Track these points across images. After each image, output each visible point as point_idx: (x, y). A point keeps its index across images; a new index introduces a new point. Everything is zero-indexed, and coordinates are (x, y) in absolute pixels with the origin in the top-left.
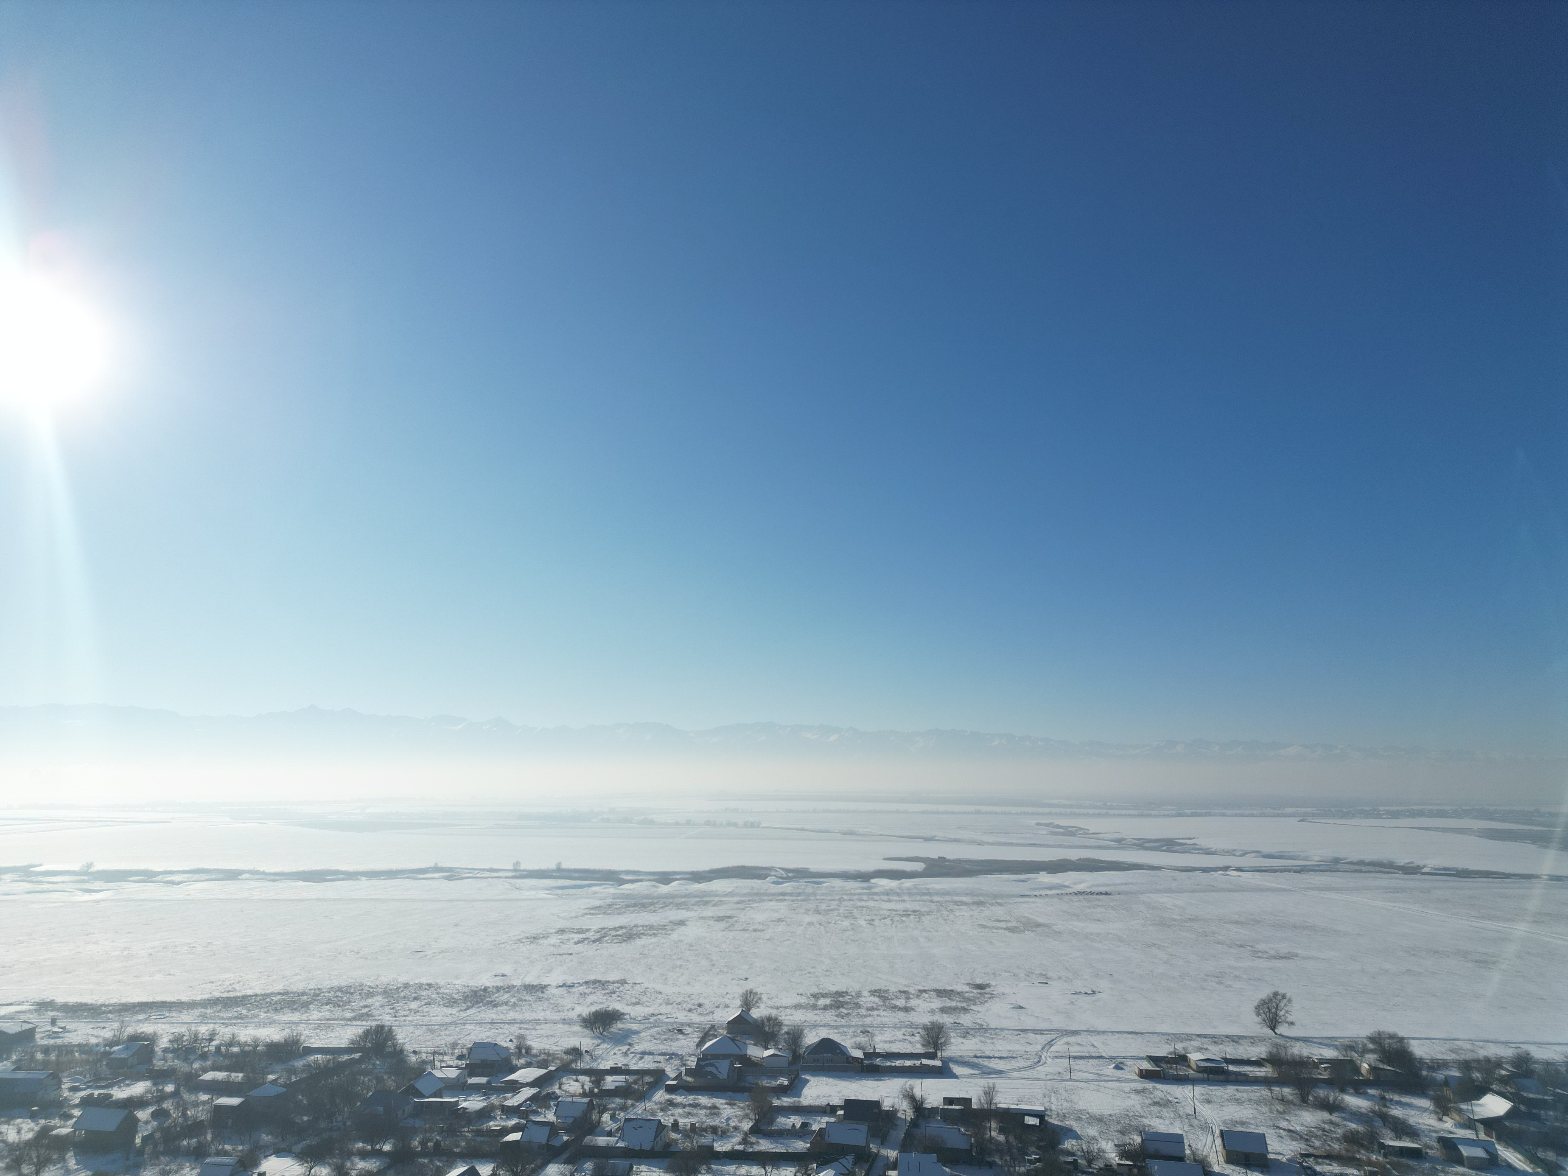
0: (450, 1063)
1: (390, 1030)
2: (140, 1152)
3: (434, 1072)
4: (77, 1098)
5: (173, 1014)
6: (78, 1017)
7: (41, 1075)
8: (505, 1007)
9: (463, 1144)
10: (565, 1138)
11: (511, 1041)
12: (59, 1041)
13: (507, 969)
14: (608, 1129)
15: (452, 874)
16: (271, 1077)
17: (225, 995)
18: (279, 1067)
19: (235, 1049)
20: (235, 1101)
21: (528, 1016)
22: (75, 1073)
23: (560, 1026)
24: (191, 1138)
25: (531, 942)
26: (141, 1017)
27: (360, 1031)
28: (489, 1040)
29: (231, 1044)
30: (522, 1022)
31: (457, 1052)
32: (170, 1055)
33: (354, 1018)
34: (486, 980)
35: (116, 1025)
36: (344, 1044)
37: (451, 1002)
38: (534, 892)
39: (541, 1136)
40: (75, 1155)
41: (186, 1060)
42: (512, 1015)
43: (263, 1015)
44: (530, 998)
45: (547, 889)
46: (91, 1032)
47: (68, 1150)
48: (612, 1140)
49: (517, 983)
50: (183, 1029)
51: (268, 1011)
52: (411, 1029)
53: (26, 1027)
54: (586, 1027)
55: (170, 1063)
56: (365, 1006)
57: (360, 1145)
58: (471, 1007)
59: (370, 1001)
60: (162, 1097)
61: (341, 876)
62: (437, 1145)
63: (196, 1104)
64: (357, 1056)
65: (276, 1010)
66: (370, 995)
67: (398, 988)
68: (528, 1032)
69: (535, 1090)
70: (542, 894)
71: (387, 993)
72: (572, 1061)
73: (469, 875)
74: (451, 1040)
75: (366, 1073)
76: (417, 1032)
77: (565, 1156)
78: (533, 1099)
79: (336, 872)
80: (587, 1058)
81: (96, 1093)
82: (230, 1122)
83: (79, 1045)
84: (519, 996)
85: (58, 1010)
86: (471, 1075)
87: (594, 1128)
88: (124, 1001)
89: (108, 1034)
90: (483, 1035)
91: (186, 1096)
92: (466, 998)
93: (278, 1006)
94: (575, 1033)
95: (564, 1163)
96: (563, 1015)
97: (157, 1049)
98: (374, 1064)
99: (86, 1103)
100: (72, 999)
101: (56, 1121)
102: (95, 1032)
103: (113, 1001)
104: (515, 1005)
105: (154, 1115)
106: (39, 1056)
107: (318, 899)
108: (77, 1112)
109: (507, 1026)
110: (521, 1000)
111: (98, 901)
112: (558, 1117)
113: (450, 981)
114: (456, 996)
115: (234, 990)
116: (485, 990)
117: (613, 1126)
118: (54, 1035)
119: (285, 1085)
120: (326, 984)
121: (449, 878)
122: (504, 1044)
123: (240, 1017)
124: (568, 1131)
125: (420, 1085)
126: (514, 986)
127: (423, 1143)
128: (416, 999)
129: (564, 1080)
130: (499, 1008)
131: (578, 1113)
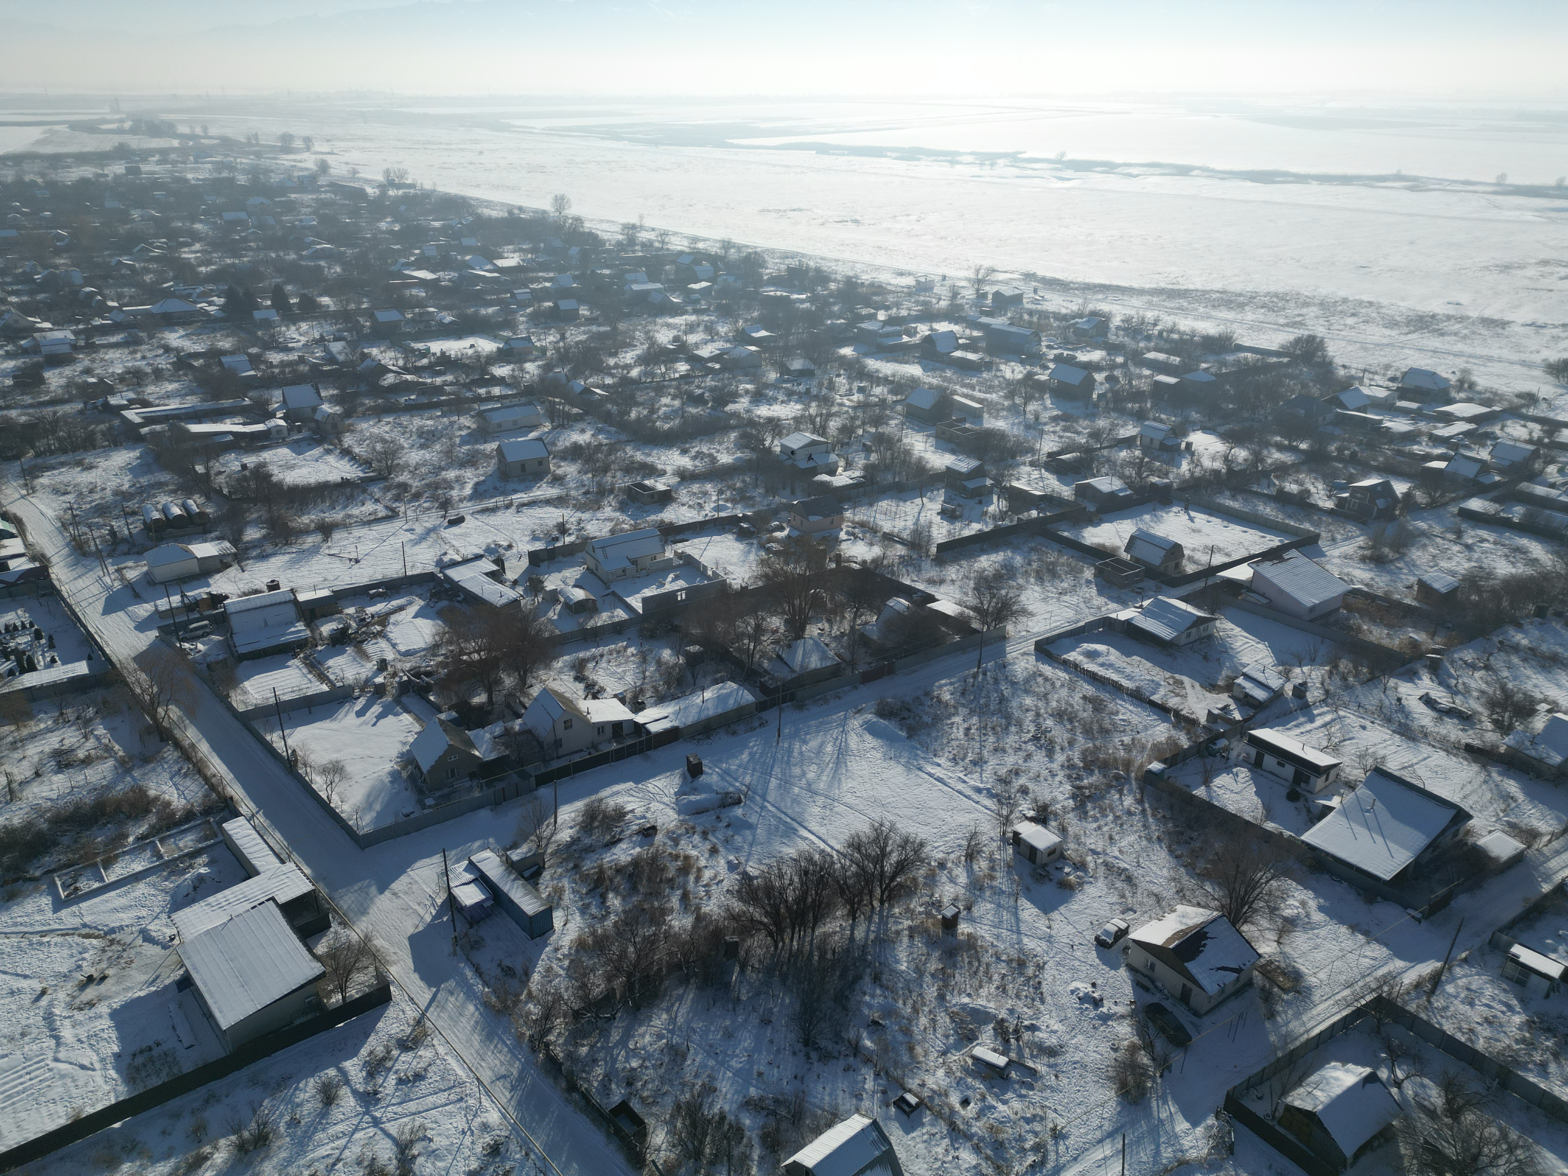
0: (1381, 383)
1: (1322, 341)
2: (1096, 405)
3: (1361, 388)
4: (1052, 354)
5: (1126, 298)
6: (1053, 290)
7: (1027, 332)
8: (1454, 338)
9: (1381, 459)
10: (1497, 478)
11: (1453, 373)
12: (1039, 307)
13: (1464, 298)
14: (1552, 480)
15: (1416, 185)
16: (1204, 365)
17: (1170, 287)
18: (1212, 358)
19: (1175, 336)
20: (1172, 380)
21: (1479, 351)
22: (1051, 335)
23: (1518, 367)
24: (1134, 403)
25: (1501, 271)
26: (1100, 296)
27: (1291, 338)
28: (1428, 368)
29: (1172, 331)
30: (1470, 356)
31: (1390, 374)
32: (1122, 333)
33: (1287, 325)
34: (1436, 307)
35: (1080, 301)
36: (1274, 347)
37: (1392, 324)
38: (1517, 213)
39: (1470, 471)
40: (1051, 397)
41: (1134, 338)
42: (1460, 347)
43: (1201, 310)
44: (1486, 333)
45: (1537, 210)
46: (1062, 303)
47: (1045, 393)
48: (1554, 493)
49: (1474, 314)
50: (1132, 312)
51: (1206, 307)
52: (1344, 344)
53: (1017, 292)
54: (1551, 373)
55: (1121, 339)
56: (1300, 315)
57: (1279, 439)
58: (1414, 332)
59: (1304, 311)
60: (1113, 366)
61: (1290, 179)
62: (1354, 454)
63: (1140, 377)
64: (1285, 360)
65: (1214, 306)
66: (1306, 304)
67: (1336, 302)
68: (1475, 367)
69: (1472, 426)
70: (1529, 216)
71: (1322, 305)
72: (1523, 406)
73: (1438, 187)
74: (1385, 360)
75: (1291, 377)
76: (1350, 348)
77: (1494, 494)
78: (1467, 434)
79: (1286, 174)
80: (1544, 406)
81: (1065, 353)
82: (1166, 396)
83: (1053, 313)
84: (1474, 328)
85: (1039, 282)
86: (1401, 398)
87: (1534, 476)
88: (1087, 281)
89: (1075, 308)
90: (1423, 362)
91: (1132, 369)
92: (1409, 322)
93: (1216, 304)
94: (1533, 378)
95: (1491, 500)
96: (1523, 356)
97: (1111, 326)
98: (1301, 371)
99: (1058, 359)
100: (1049, 274)
101: (1037, 369)
102: (1065, 304)
103: (1079, 280)
104: (1465, 337)
105: (1107, 379)
106: (1026, 317)
107: (1265, 202)
108: (1052, 365)
109: (1451, 357)
110: (1474, 333)
111: (1068, 189)
112: (1492, 458)
113: (1394, 302)
114: (1398, 319)
115: (1178, 283)
116: (1433, 316)
117: (1560, 480)
118: (1035, 302)
119: (1216, 375)
120: (1263, 288)
121: (1411, 189)
122: (1444, 375)
123: (1181, 308)
124: (1501, 472)
125: (1344, 397)
126: (1468, 318)
127: (1340, 450)
128: (1353, 315)
129: (1509, 422)
130: (1446, 338)
131: (1518, 458)
